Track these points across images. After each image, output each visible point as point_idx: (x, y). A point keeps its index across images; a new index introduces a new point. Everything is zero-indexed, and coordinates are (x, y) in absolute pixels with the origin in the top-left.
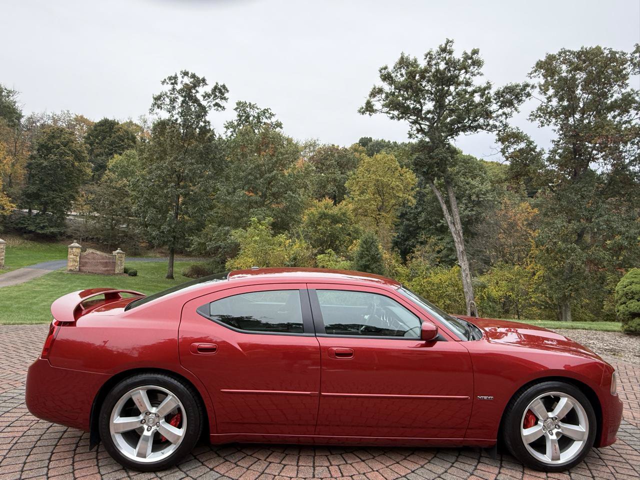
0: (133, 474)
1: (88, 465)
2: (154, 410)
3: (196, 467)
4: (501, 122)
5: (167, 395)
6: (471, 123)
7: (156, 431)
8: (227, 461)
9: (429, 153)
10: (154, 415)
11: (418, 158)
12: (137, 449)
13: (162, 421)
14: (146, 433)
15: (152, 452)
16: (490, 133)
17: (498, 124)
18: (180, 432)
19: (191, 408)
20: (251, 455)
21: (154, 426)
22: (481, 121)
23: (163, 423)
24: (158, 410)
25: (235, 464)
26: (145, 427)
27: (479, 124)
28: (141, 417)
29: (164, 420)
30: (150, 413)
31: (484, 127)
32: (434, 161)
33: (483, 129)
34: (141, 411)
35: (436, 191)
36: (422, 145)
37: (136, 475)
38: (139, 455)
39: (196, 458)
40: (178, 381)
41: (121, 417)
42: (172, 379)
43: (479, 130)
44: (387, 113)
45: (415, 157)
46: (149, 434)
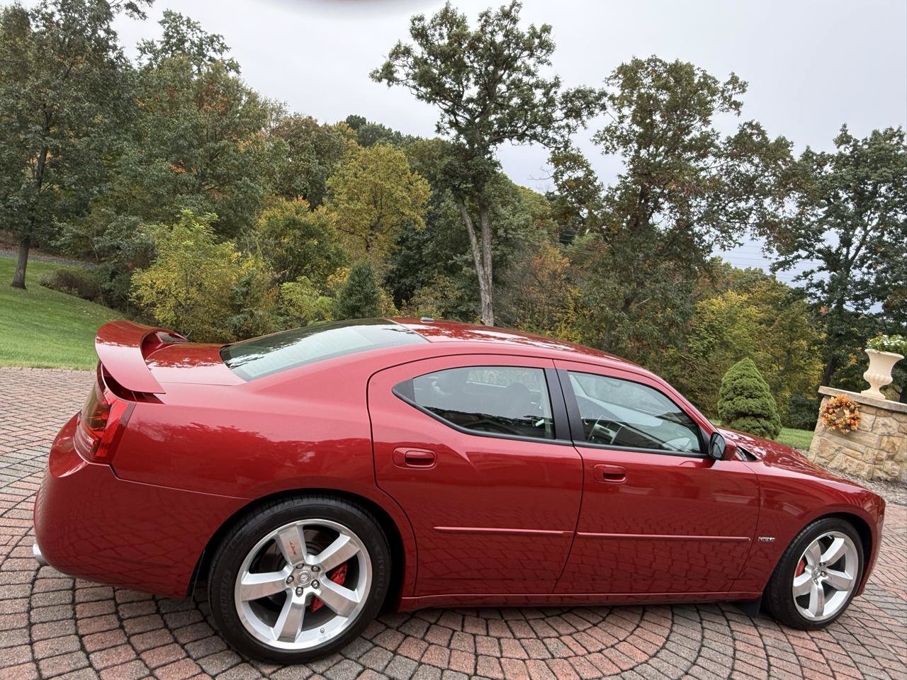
2: (311, 560)
3: (367, 651)
4: (563, 136)
5: (337, 533)
6: (527, 130)
7: (311, 596)
8: (409, 636)
9: (465, 160)
10: (309, 569)
11: (450, 163)
12: (277, 626)
13: (323, 578)
14: (293, 600)
15: (303, 629)
16: (547, 148)
17: (558, 138)
18: (358, 596)
21: (308, 586)
22: (539, 129)
23: (324, 580)
24: (318, 560)
26: (294, 589)
27: (535, 133)
29: (326, 577)
30: (304, 565)
31: (541, 139)
32: (471, 173)
33: (538, 140)
35: (466, 215)
36: (457, 149)
37: (274, 672)
38: (282, 638)
43: (533, 141)
44: (414, 87)
45: (446, 160)
46: (301, 601)
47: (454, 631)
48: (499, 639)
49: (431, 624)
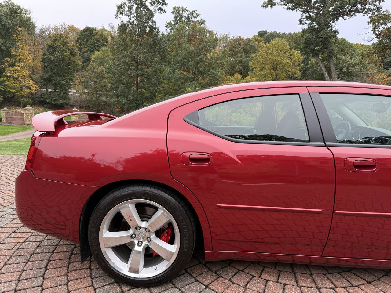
0: (127, 289)
1: (82, 276)
2: (144, 224)
3: (190, 284)
4: (375, 6)
5: (156, 209)
6: (351, 8)
7: (146, 246)
8: (221, 277)
9: (316, 34)
10: (144, 230)
11: (308, 38)
12: (129, 263)
13: (153, 236)
14: (137, 248)
15: (144, 267)
16: (366, 15)
17: (373, 7)
18: (174, 249)
19: (184, 224)
20: (242, 271)
21: (144, 241)
22: (359, 6)
23: (154, 237)
24: (148, 224)
25: (230, 280)
26: (136, 242)
27: (357, 9)
28: (131, 231)
29: (155, 235)
30: (140, 228)
31: (361, 11)
32: (320, 40)
33: (360, 12)
34: (130, 224)
35: (320, 63)
36: (311, 30)
37: (129, 290)
38: (131, 270)
39: (187, 272)
40: (169, 195)
41: (110, 231)
42: (162, 192)
43: (357, 14)
44: (284, 5)
45: (305, 37)
46: (140, 249)
47: (254, 276)
48: (285, 285)
49: (239, 271)
